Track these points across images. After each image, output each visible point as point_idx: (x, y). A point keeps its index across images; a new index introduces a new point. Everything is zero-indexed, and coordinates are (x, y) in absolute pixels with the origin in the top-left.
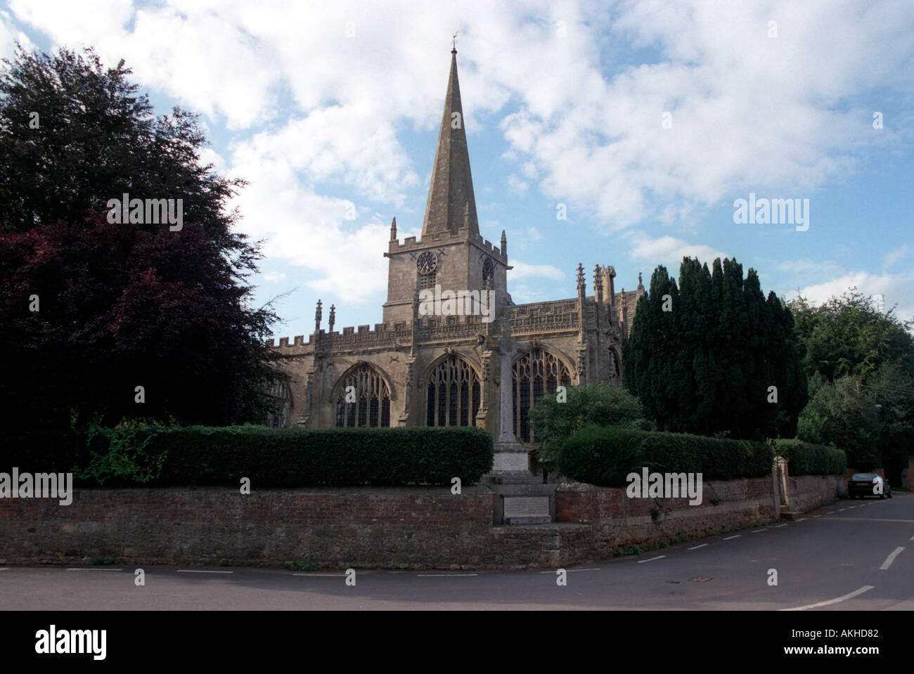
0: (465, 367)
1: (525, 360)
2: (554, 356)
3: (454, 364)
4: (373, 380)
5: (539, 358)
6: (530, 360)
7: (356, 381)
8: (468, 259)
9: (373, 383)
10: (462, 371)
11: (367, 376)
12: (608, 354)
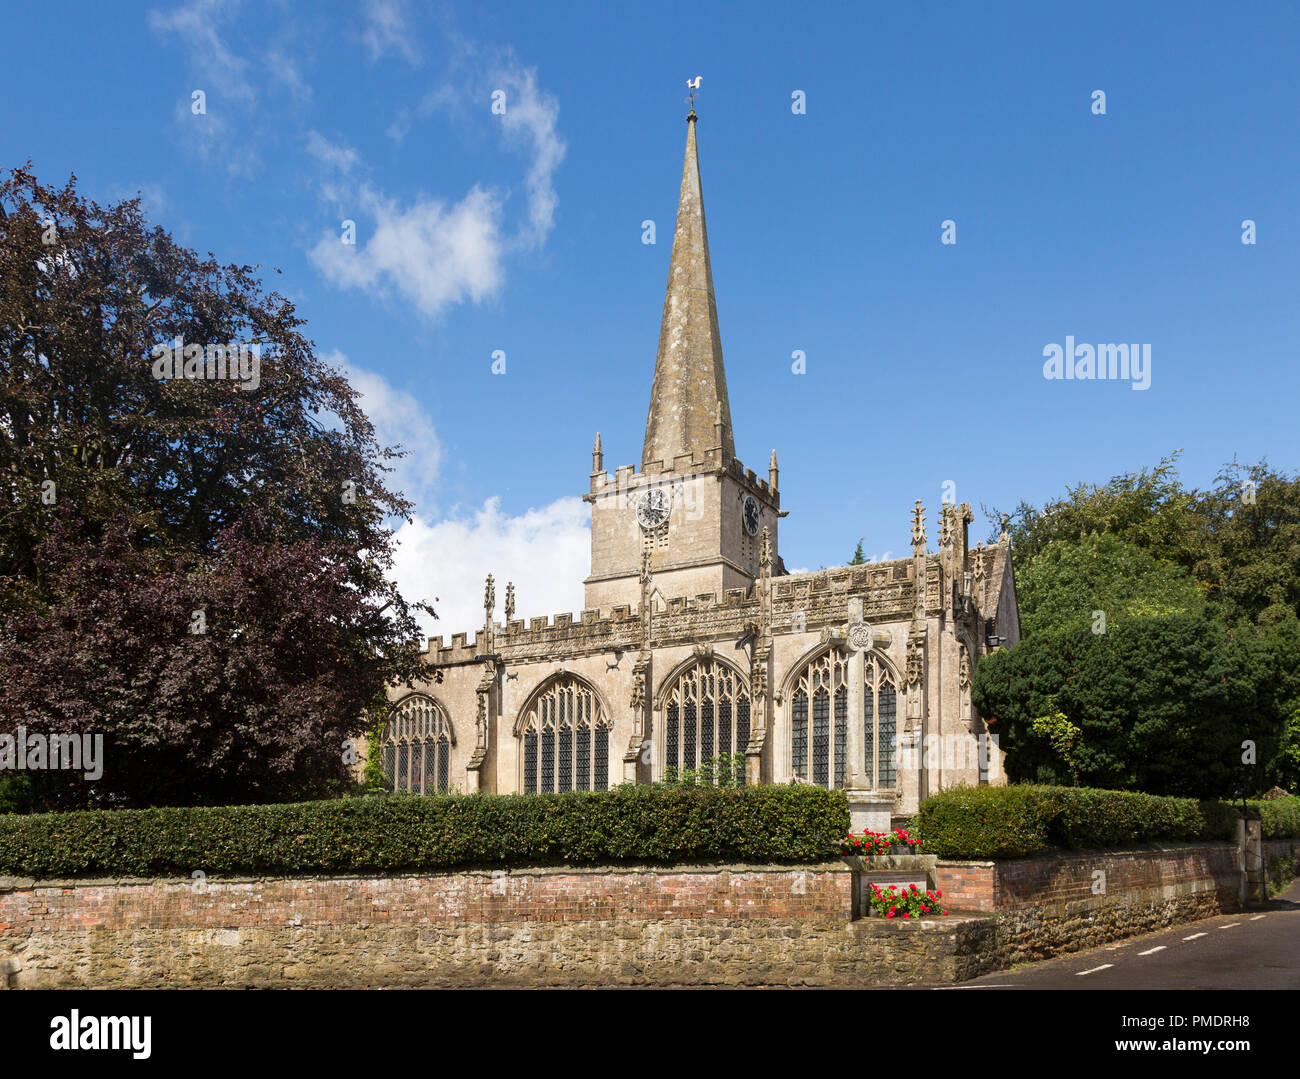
0: (725, 676)
1: (821, 663)
3: (708, 671)
4: (580, 699)
7: (553, 701)
8: (719, 499)
9: (580, 704)
10: (721, 682)
11: (570, 694)
12: (958, 650)
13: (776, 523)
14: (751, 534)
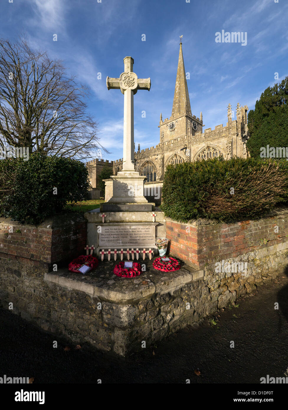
0: (180, 158)
1: (203, 152)
2: (216, 149)
3: (176, 158)
4: (151, 167)
5: (209, 151)
6: (206, 152)
7: (146, 167)
8: (185, 122)
9: (151, 168)
10: (179, 160)
11: (149, 166)
12: (243, 144)
13: (202, 128)
14: (195, 129)
